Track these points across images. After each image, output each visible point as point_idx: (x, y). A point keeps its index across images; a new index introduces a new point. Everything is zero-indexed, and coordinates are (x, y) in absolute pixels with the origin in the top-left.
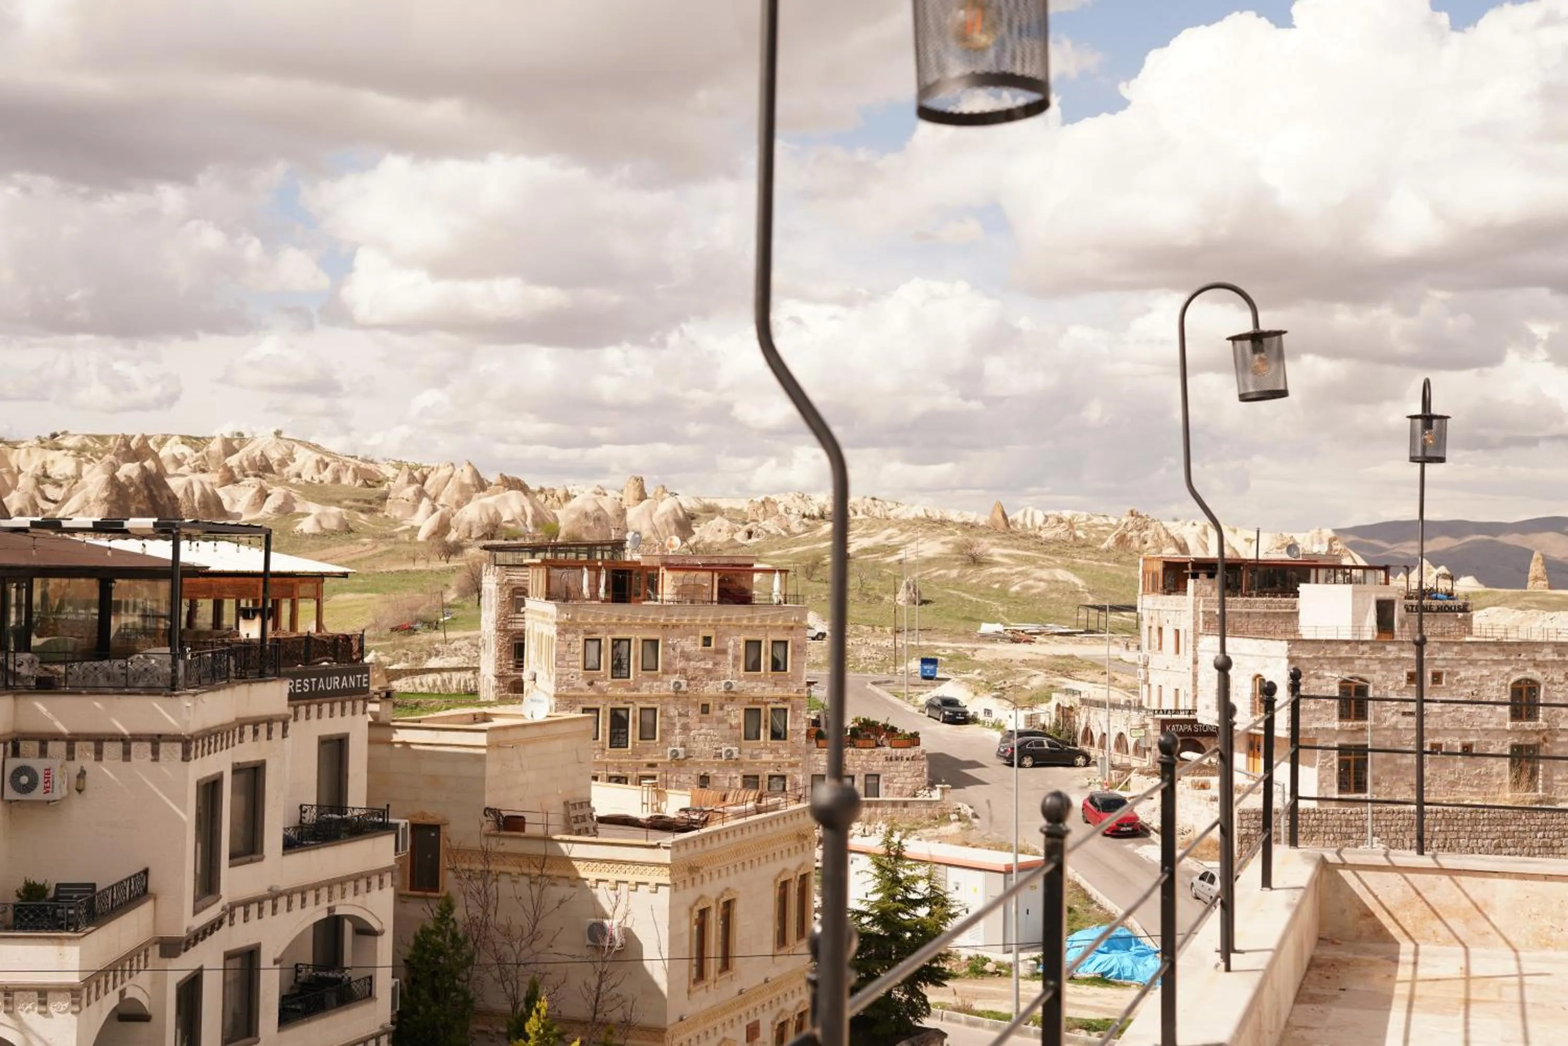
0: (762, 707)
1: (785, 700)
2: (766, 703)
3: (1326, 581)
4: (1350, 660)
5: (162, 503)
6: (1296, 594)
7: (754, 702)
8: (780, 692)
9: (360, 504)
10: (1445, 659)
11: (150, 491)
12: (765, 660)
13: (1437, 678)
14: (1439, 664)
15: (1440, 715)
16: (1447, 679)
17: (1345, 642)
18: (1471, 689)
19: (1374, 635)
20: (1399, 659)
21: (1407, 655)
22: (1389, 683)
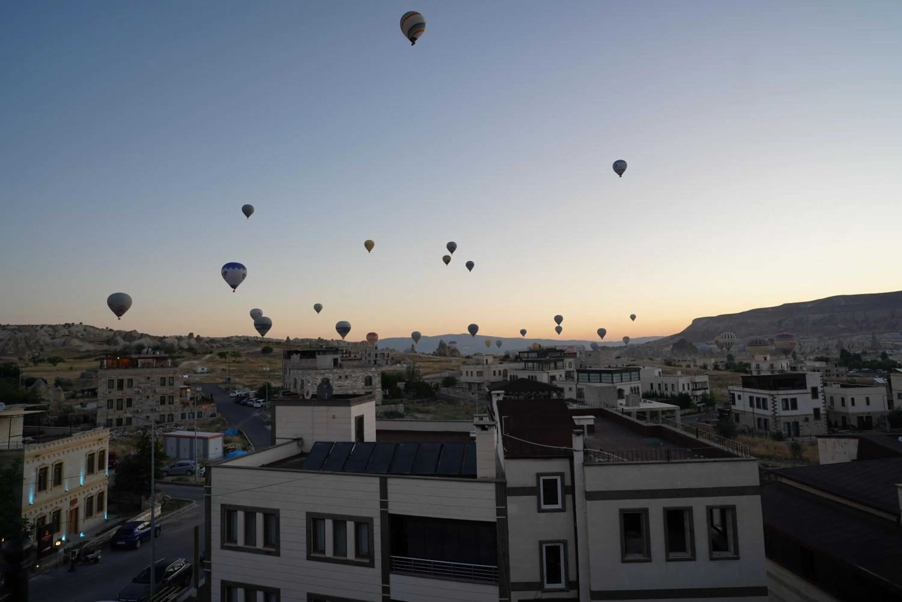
0: (166, 396)
1: (173, 393)
2: (167, 395)
3: (323, 354)
4: (324, 374)
5: (30, 344)
6: (316, 358)
7: (163, 394)
8: (171, 391)
9: (99, 343)
10: (349, 372)
11: (26, 341)
12: (167, 383)
13: (346, 377)
14: (347, 373)
15: (347, 386)
16: (349, 377)
17: (323, 369)
18: (355, 379)
19: (333, 367)
20: (337, 373)
21: (339, 372)
22: (334, 379)
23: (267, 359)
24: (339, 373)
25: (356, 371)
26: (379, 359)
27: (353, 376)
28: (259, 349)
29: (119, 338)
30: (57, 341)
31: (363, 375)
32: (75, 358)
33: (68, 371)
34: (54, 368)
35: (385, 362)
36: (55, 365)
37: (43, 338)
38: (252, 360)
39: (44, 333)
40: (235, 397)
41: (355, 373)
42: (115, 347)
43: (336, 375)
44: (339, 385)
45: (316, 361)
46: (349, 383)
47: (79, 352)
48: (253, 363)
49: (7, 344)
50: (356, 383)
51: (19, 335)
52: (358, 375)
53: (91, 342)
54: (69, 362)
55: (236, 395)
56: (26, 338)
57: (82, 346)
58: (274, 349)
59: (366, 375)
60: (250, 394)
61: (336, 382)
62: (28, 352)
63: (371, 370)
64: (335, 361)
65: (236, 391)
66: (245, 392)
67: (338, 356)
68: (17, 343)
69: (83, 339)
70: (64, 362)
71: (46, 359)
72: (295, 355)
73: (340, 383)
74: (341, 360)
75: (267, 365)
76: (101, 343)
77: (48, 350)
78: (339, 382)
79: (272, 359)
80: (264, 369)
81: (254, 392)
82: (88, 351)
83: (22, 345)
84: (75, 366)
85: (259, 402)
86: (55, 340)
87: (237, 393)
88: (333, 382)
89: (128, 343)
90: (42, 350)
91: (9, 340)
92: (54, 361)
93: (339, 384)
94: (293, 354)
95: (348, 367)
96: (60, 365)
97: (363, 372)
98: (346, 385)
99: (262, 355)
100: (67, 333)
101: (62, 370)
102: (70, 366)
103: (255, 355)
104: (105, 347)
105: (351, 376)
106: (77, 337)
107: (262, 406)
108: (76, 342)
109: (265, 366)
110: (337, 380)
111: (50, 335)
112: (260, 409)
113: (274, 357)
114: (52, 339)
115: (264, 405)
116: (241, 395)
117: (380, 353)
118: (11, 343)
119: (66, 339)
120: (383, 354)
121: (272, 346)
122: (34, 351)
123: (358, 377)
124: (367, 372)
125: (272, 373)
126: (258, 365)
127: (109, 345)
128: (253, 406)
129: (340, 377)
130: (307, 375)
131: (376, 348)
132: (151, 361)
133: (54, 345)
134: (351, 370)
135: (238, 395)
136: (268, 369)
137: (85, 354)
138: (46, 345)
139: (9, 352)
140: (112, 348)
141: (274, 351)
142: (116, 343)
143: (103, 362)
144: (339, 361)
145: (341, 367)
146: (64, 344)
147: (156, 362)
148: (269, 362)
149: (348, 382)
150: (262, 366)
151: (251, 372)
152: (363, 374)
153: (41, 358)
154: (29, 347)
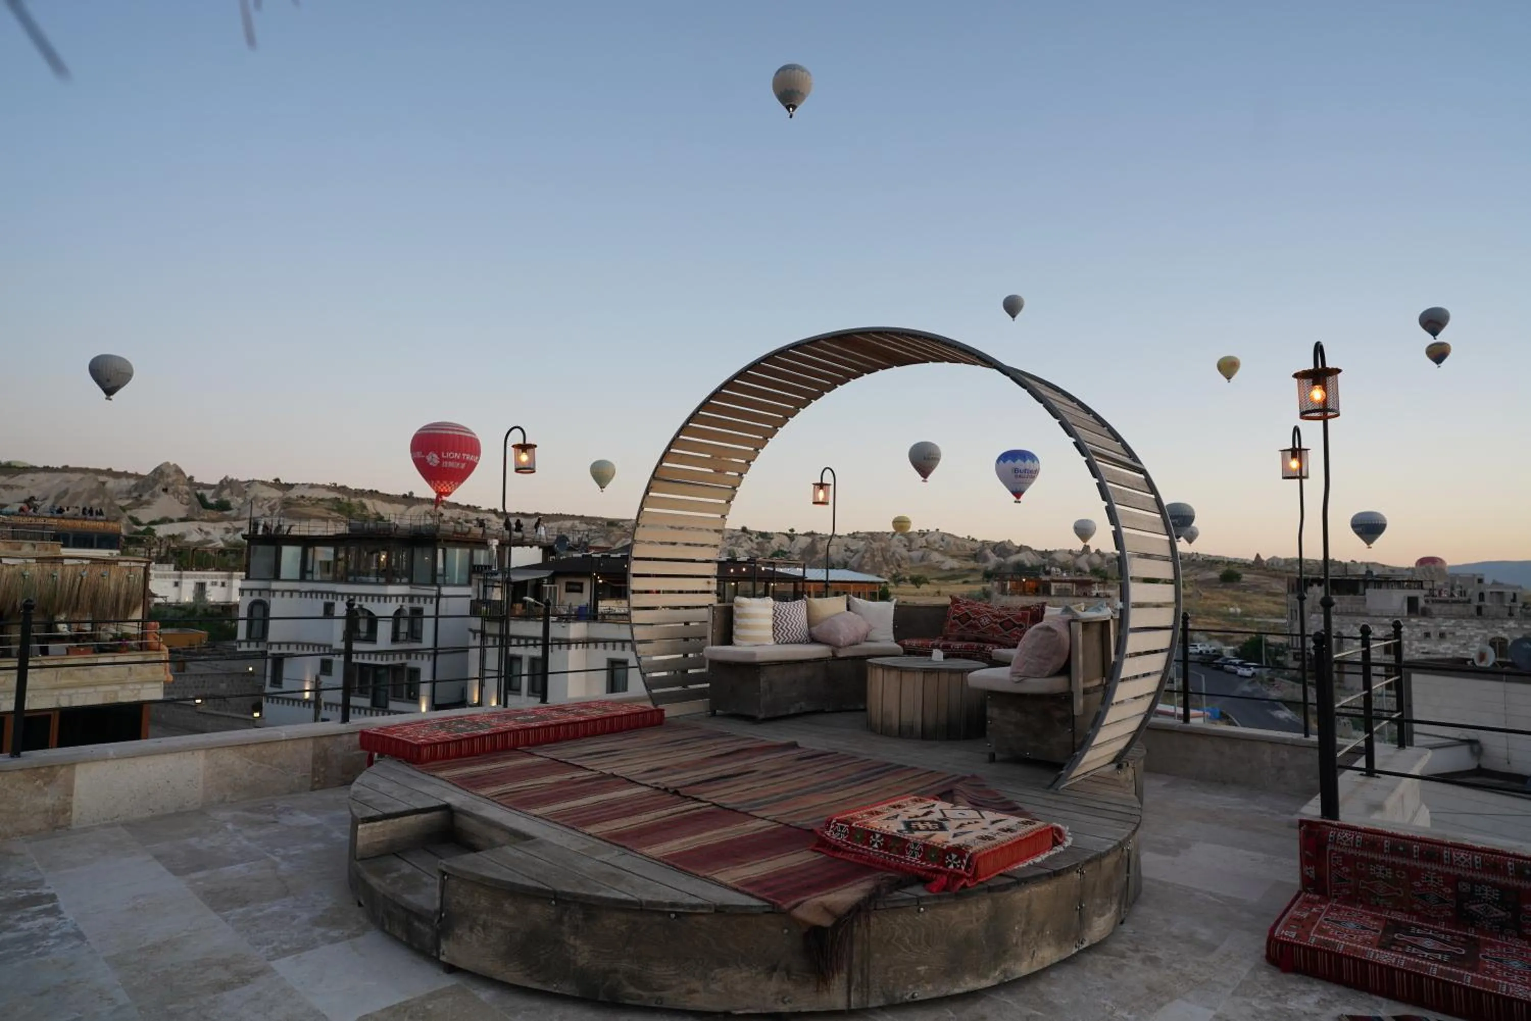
6: (1361, 594)
10: (1446, 626)
13: (1442, 635)
14: (1443, 628)
15: (1446, 654)
16: (1449, 636)
17: (1387, 617)
18: (1462, 642)
19: (1406, 614)
20: (1418, 626)
21: (1422, 623)
22: (1413, 637)
23: (1230, 592)
24: (1425, 626)
25: (1466, 624)
26: (1488, 604)
27: (1458, 634)
28: (1214, 575)
29: (988, 552)
30: (914, 554)
31: (1485, 635)
32: (939, 579)
33: (934, 596)
34: (917, 590)
35: (1507, 611)
36: (918, 587)
37: (899, 550)
38: (1204, 594)
39: (897, 543)
40: (1196, 654)
41: (1464, 628)
42: (985, 565)
43: (1417, 630)
44: (1425, 651)
45: (1365, 600)
46: (1449, 648)
47: (941, 570)
48: (1206, 598)
49: (863, 557)
50: (1467, 649)
51: (875, 545)
52: (1472, 633)
53: (954, 557)
54: (934, 584)
55: (1198, 651)
56: (883, 549)
57: (943, 562)
58: (1244, 575)
59: (1491, 635)
60: (1224, 652)
61: (1416, 644)
62: (885, 569)
63: (1506, 626)
64: (1412, 603)
65: (1198, 645)
66: (1213, 648)
67: (1419, 594)
68: (873, 556)
69: (944, 553)
70: (928, 583)
71: (907, 578)
72: (1315, 586)
73: (1428, 646)
74: (1427, 601)
75: (1235, 604)
76: (967, 558)
77: (906, 566)
78: (1424, 645)
79: (1241, 593)
80: (1232, 610)
81: (1232, 648)
82: (952, 569)
83: (879, 559)
84: (943, 589)
85: (1249, 667)
86: (911, 553)
87: (1200, 649)
88: (1410, 644)
89: (1002, 560)
90: (899, 566)
91: (866, 551)
92: (917, 581)
93: (1424, 648)
94: (1311, 585)
95: (1448, 617)
96: (924, 587)
97: (1486, 627)
98: (1442, 651)
99: (1221, 585)
100: (925, 544)
101: (928, 594)
102: (936, 590)
103: (1207, 584)
104: (972, 564)
105: (1453, 634)
106: (937, 550)
107: (1254, 674)
108: (936, 557)
109: (1232, 606)
110: (1419, 640)
111: (905, 546)
112: (1248, 681)
113: (1245, 589)
114: (909, 551)
115: (1257, 673)
116: (1208, 652)
117: (1491, 593)
118: (868, 555)
119: (925, 552)
120: (1501, 594)
121: (1239, 571)
122: (891, 566)
123: (1471, 637)
124: (1495, 630)
125: (1248, 619)
126: (1216, 602)
127: (977, 561)
128: (1236, 673)
129: (1427, 635)
130: (1352, 626)
131: (1480, 581)
132: (1069, 585)
133: (911, 559)
134: (1453, 621)
135: (1201, 652)
136: (1239, 610)
137: (949, 574)
138: (903, 559)
139: (867, 568)
140: (981, 565)
141: (1243, 579)
142: (986, 559)
143: (1006, 585)
144: (1422, 603)
145: (1425, 613)
146: (922, 559)
147: (1077, 589)
148: (1235, 598)
149: (1445, 645)
150: (1225, 605)
151: (1208, 614)
152: (1485, 631)
153: (902, 576)
154: (886, 561)
